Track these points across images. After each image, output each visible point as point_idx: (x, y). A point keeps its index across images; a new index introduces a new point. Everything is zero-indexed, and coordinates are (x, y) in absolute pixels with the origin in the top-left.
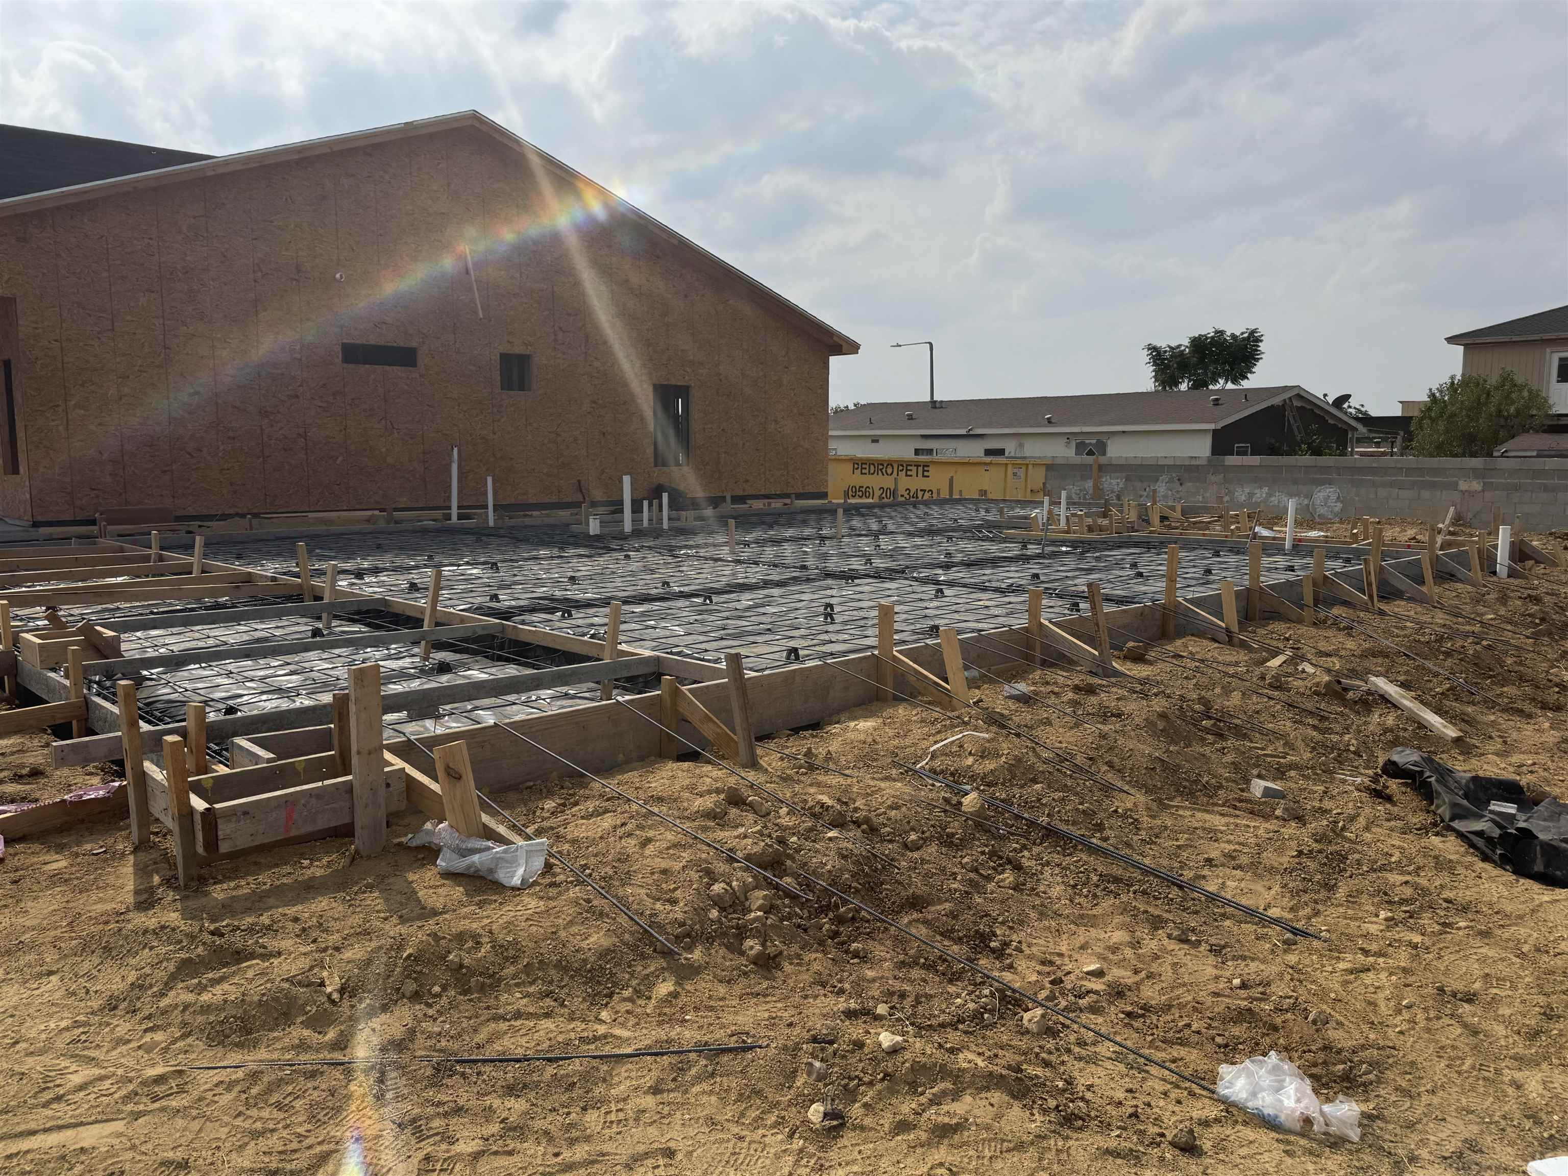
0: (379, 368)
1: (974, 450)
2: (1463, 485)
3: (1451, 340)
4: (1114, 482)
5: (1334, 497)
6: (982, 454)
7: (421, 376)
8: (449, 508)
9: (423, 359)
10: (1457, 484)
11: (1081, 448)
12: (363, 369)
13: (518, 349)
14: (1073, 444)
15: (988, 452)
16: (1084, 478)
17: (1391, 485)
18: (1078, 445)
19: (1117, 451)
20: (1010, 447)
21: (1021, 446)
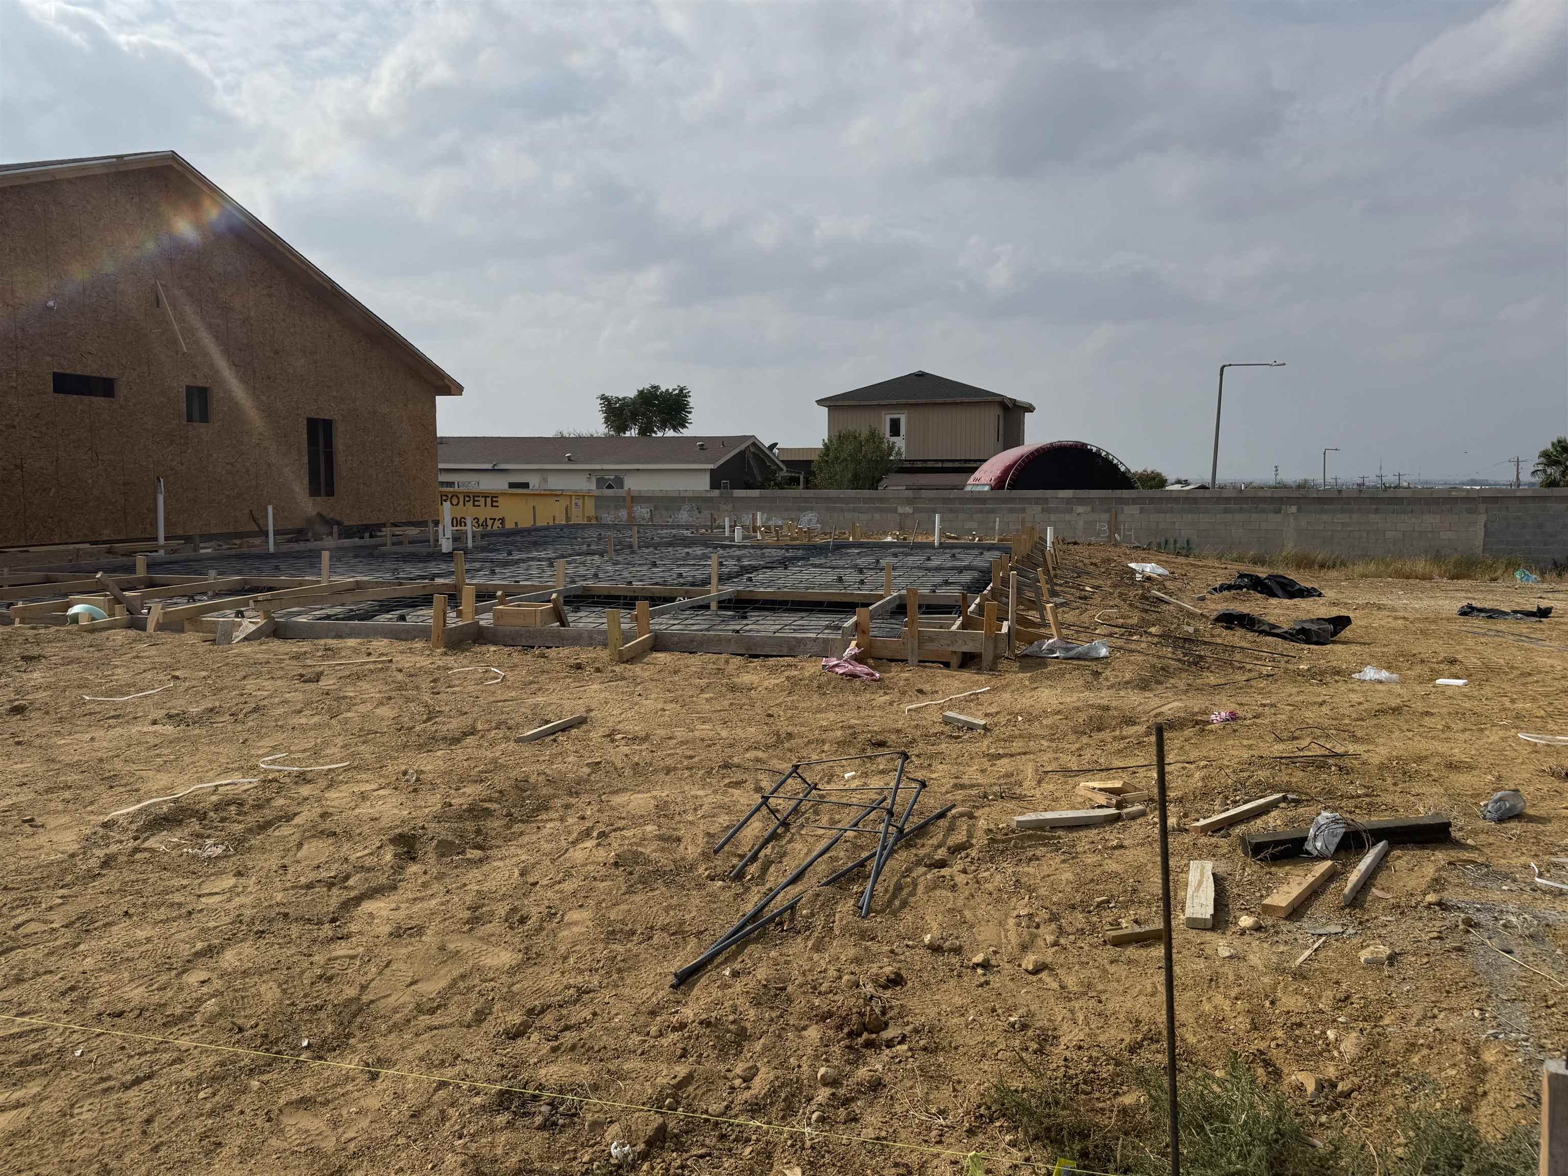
0: (86, 399)
1: (498, 484)
2: (901, 510)
3: (820, 402)
4: (644, 511)
5: (815, 520)
6: (507, 487)
7: (121, 407)
8: (156, 539)
9: (121, 390)
10: (896, 509)
11: (601, 482)
12: (72, 399)
13: (201, 383)
14: (594, 479)
15: (512, 485)
16: (617, 508)
17: (854, 510)
18: (598, 480)
19: (633, 484)
20: (534, 482)
21: (545, 480)
